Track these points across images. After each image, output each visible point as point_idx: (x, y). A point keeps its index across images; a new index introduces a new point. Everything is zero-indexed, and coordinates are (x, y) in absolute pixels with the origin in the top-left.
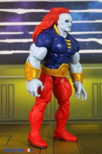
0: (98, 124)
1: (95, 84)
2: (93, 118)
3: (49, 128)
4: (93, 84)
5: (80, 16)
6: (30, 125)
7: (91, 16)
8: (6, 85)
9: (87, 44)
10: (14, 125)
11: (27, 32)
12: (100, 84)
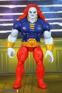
0: (60, 75)
1: (58, 50)
2: (57, 71)
3: (30, 77)
4: (57, 50)
5: (48, 9)
6: (16, 76)
7: (55, 9)
8: (3, 52)
9: (53, 26)
10: (8, 76)
11: (16, 19)
12: (61, 50)
